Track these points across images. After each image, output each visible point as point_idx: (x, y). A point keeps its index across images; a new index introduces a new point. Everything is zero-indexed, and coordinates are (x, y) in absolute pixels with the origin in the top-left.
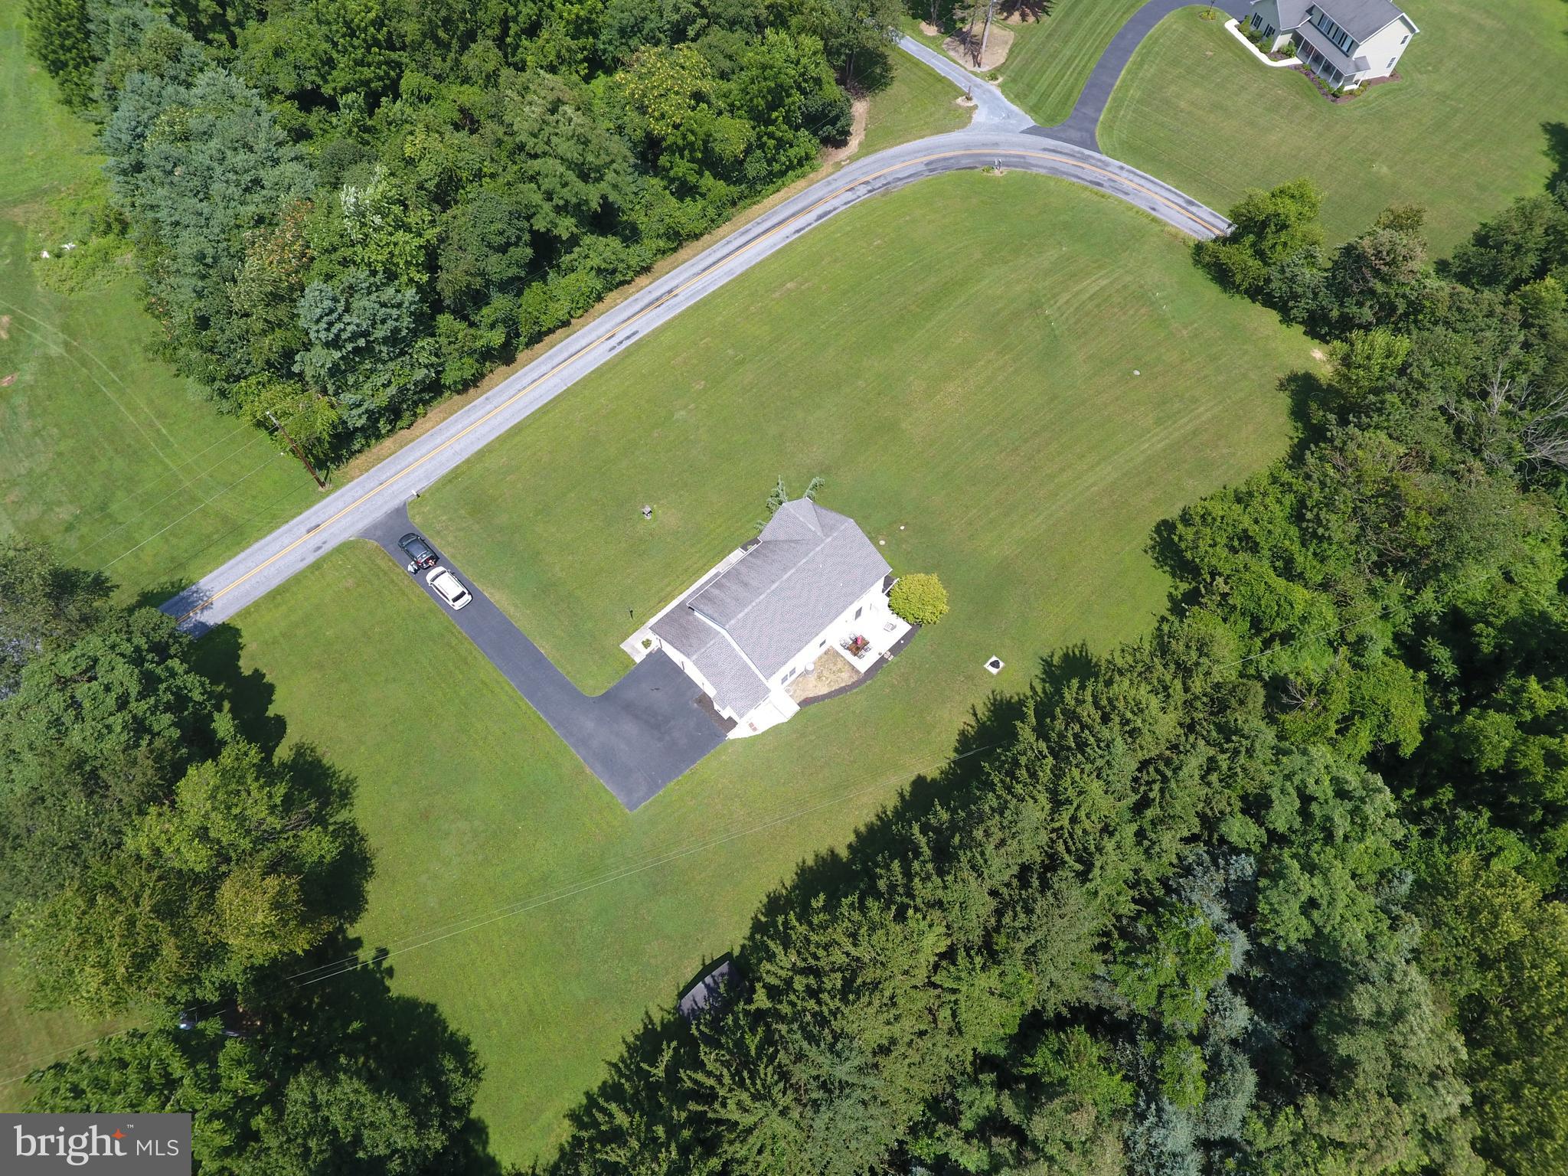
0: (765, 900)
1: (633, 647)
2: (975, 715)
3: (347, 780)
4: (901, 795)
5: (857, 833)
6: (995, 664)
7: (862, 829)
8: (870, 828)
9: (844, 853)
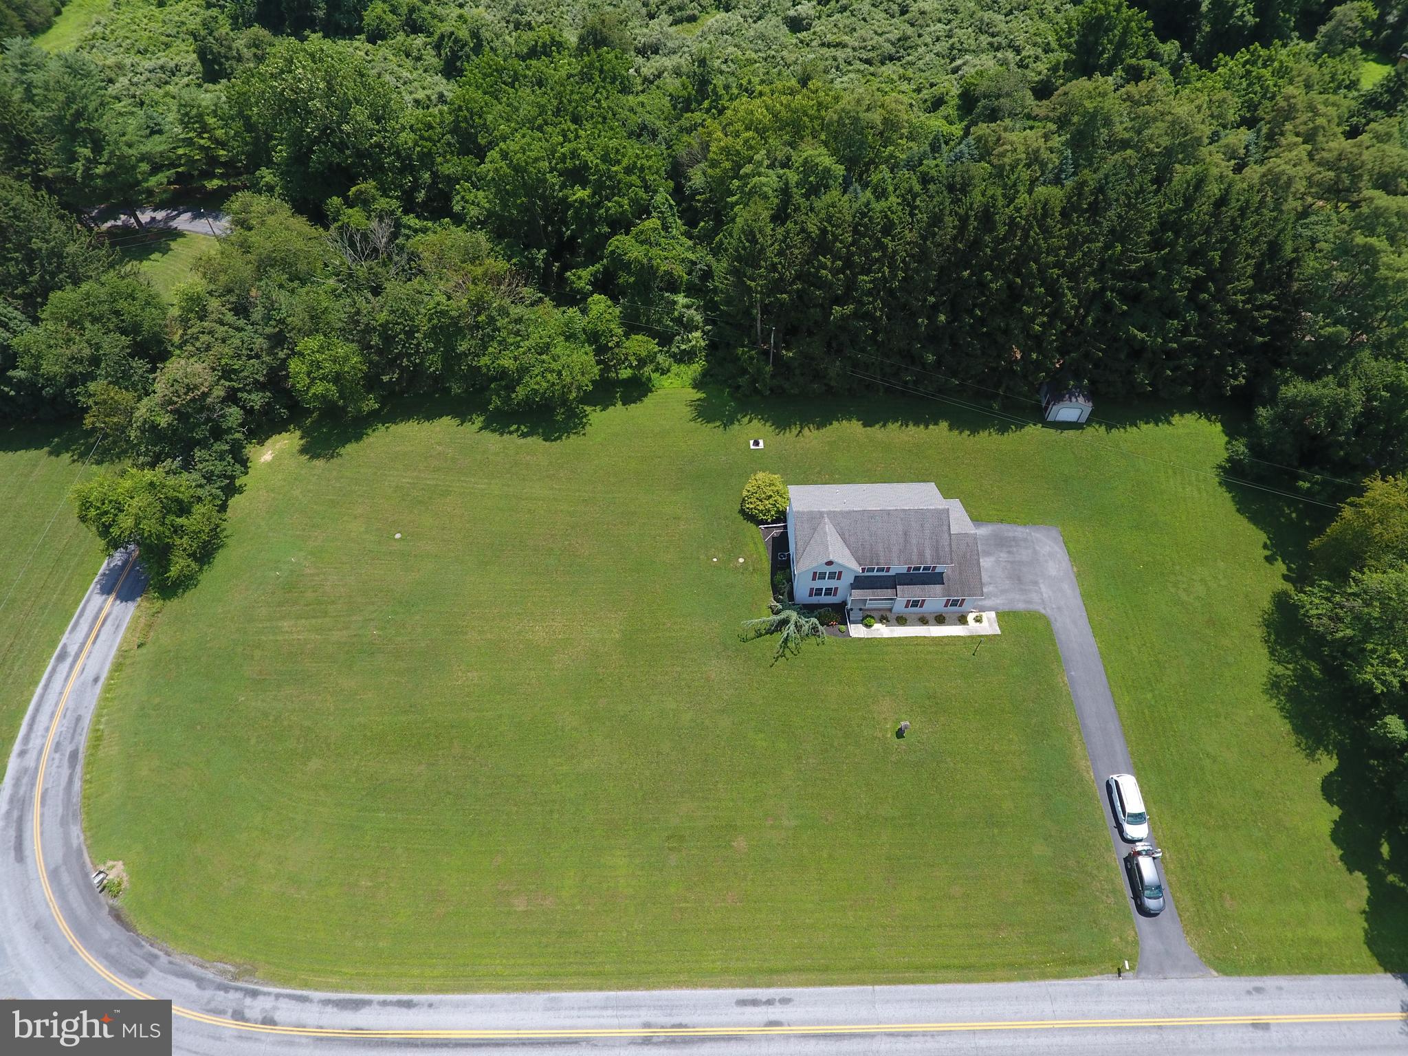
0: (1006, 434)
1: (991, 625)
2: (800, 432)
3: (1272, 697)
4: (884, 425)
5: (927, 427)
6: (756, 443)
7: (922, 427)
8: (917, 424)
9: (944, 425)
